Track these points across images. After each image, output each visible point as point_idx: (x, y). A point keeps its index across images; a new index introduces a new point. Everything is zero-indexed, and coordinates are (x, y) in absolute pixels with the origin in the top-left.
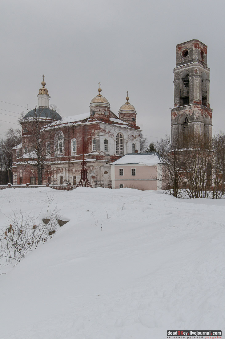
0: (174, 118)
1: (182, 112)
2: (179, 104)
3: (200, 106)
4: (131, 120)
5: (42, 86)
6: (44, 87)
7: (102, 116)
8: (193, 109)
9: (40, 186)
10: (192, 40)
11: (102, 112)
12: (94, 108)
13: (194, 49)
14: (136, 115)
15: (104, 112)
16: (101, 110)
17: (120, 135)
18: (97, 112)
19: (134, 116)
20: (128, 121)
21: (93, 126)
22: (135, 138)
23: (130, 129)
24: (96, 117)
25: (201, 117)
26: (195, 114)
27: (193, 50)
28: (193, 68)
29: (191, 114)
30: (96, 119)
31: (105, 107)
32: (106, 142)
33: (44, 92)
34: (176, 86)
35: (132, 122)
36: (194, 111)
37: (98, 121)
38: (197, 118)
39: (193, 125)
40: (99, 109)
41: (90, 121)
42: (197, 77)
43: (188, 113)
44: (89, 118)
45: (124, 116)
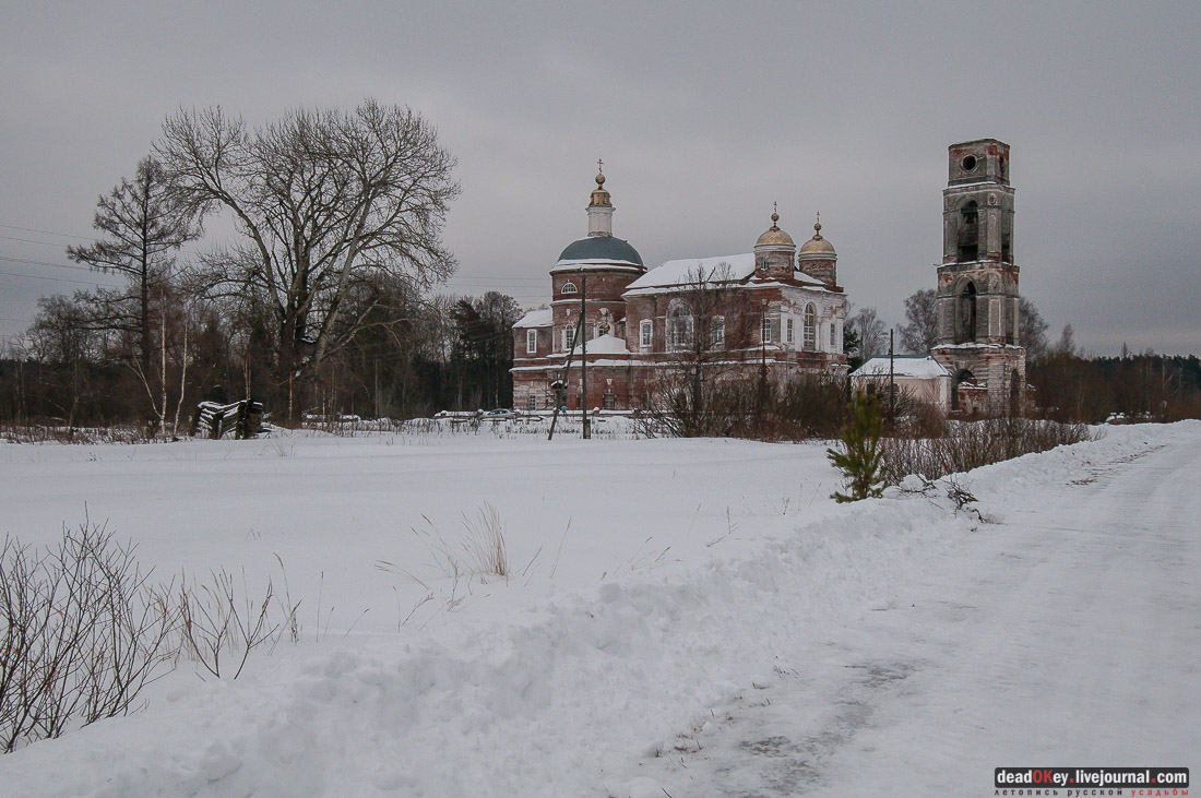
0: (945, 285)
1: (964, 274)
2: (955, 259)
3: (999, 265)
4: (828, 273)
5: (598, 185)
6: (600, 188)
8: (987, 270)
9: (612, 415)
10: (986, 140)
11: (785, 263)
12: (768, 257)
13: (988, 157)
14: (835, 262)
15: (787, 265)
16: (783, 260)
17: (810, 309)
18: (773, 263)
19: (832, 264)
20: (823, 276)
21: (764, 293)
22: (835, 312)
23: (828, 294)
24: (771, 273)
25: (1001, 285)
26: (991, 280)
27: (985, 158)
28: (986, 193)
29: (983, 279)
30: (773, 279)
32: (790, 321)
33: (601, 200)
34: (949, 223)
35: (829, 279)
36: (988, 275)
37: (777, 284)
38: (995, 288)
39: (987, 300)
40: (779, 258)
41: (756, 282)
42: (995, 210)
43: (976, 277)
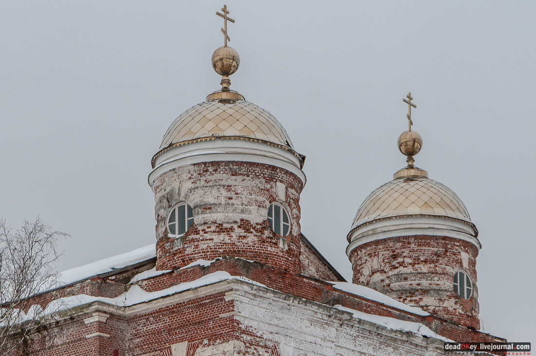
4: (447, 284)
7: (251, 238)
11: (253, 208)
12: (188, 185)
14: (474, 250)
15: (264, 212)
16: (245, 197)
18: (207, 208)
19: (465, 257)
20: (425, 292)
21: (177, 320)
24: (203, 246)
30: (207, 263)
31: (271, 173)
35: (450, 304)
37: (222, 275)
40: (229, 188)
41: (153, 284)
44: (151, 263)
45: (395, 257)
